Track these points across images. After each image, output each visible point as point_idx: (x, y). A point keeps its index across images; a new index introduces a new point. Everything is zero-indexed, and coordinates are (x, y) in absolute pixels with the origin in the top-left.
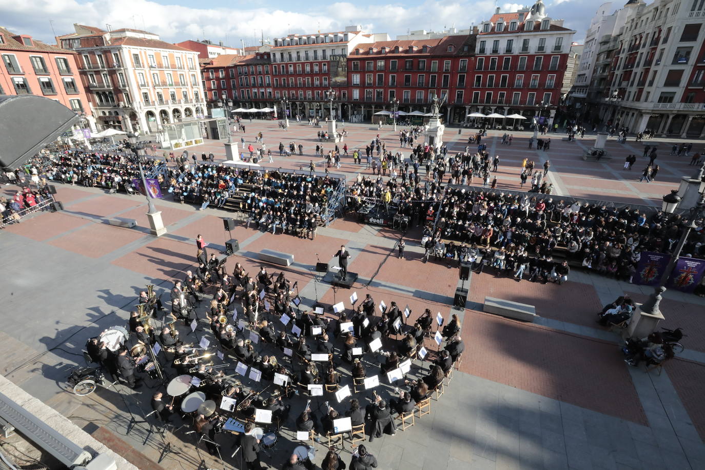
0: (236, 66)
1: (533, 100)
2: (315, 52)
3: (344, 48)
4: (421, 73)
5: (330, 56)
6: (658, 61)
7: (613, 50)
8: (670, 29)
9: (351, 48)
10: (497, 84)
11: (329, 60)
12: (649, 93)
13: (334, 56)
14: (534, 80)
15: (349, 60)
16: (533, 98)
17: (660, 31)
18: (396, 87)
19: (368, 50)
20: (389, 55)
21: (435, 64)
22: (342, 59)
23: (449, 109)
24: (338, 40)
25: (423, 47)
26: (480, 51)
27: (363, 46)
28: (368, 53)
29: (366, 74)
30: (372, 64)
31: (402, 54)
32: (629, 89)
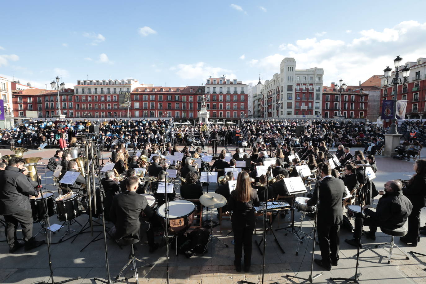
0: (43, 96)
1: (236, 115)
2: (109, 89)
3: (129, 88)
4: (177, 102)
5: (119, 92)
6: (281, 99)
7: (260, 99)
8: (282, 87)
9: (133, 89)
10: (218, 108)
11: (118, 94)
12: (282, 112)
13: (121, 92)
14: (235, 106)
15: (132, 94)
16: (236, 114)
17: (279, 88)
18: (163, 110)
19: (144, 90)
20: (157, 92)
21: (184, 98)
22: (127, 94)
23: (194, 121)
24: (124, 84)
25: (177, 89)
26: (207, 92)
27: (141, 88)
28: (144, 91)
29: (144, 103)
30: (147, 97)
31: (165, 92)
32: (273, 112)
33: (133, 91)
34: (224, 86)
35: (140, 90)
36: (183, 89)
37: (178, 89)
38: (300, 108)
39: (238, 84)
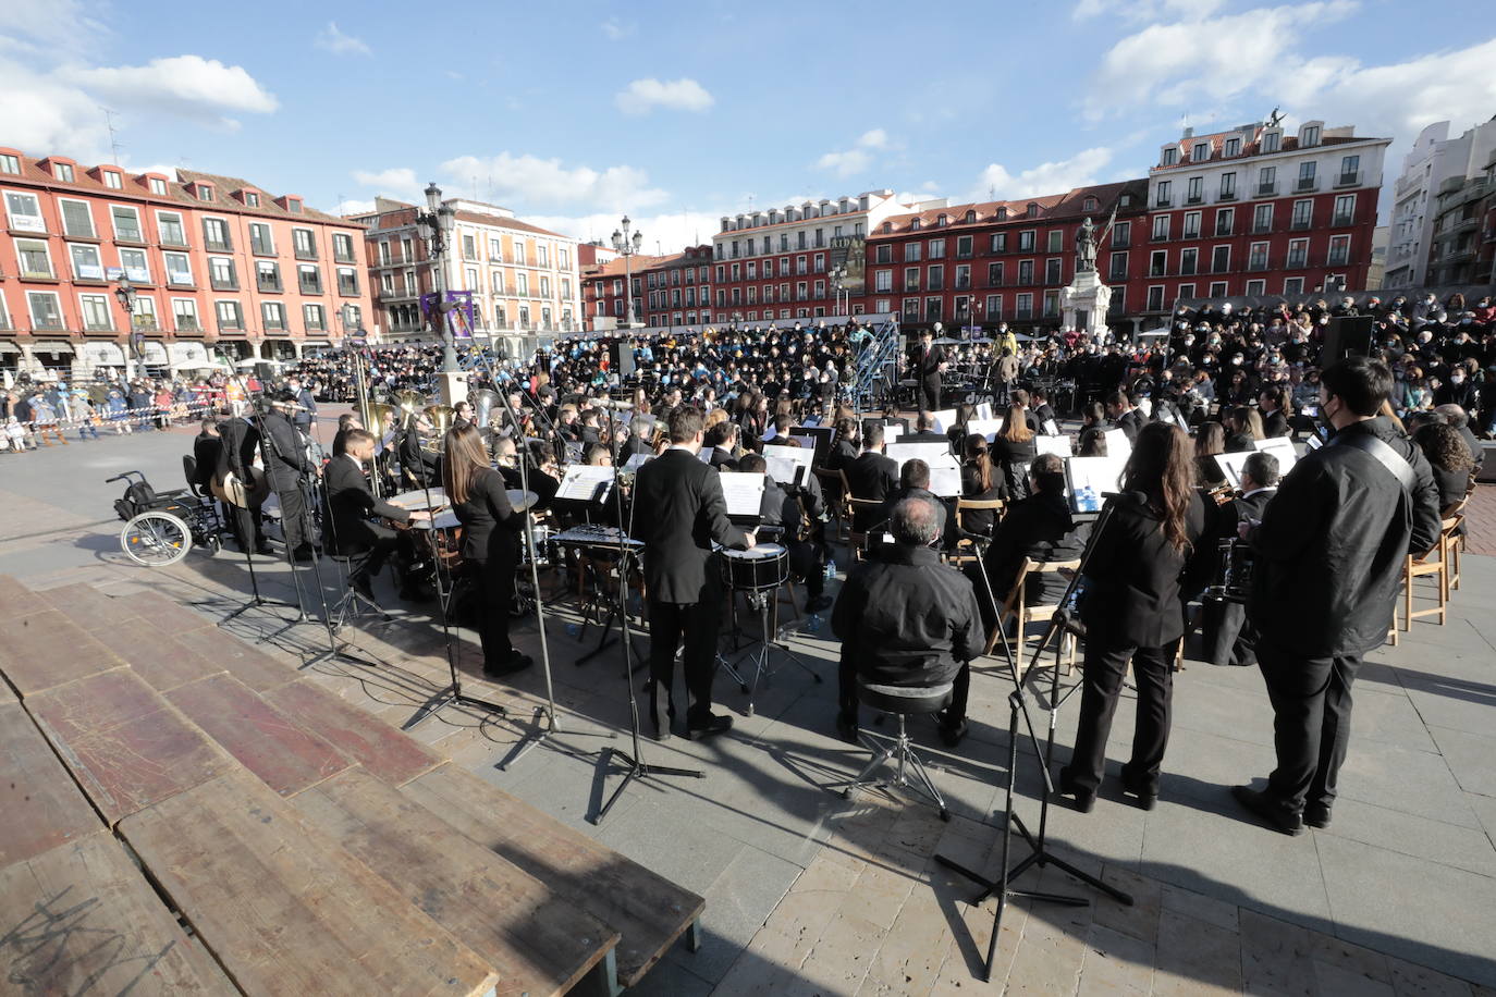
0: (645, 273)
1: (1297, 294)
2: (802, 235)
3: (861, 223)
4: (1027, 256)
5: (832, 240)
7: (1481, 199)
9: (873, 223)
10: (1204, 267)
11: (828, 247)
13: (839, 239)
14: (1297, 249)
15: (870, 244)
18: (970, 290)
19: (910, 223)
20: (953, 227)
21: (1056, 239)
22: (855, 243)
24: (849, 211)
25: (1028, 206)
26: (1159, 204)
27: (898, 219)
28: (909, 229)
29: (906, 270)
30: (918, 247)
31: (983, 225)
33: (873, 233)
34: (1246, 164)
35: (895, 227)
36: (1054, 204)
37: (1032, 205)
39: (1328, 141)
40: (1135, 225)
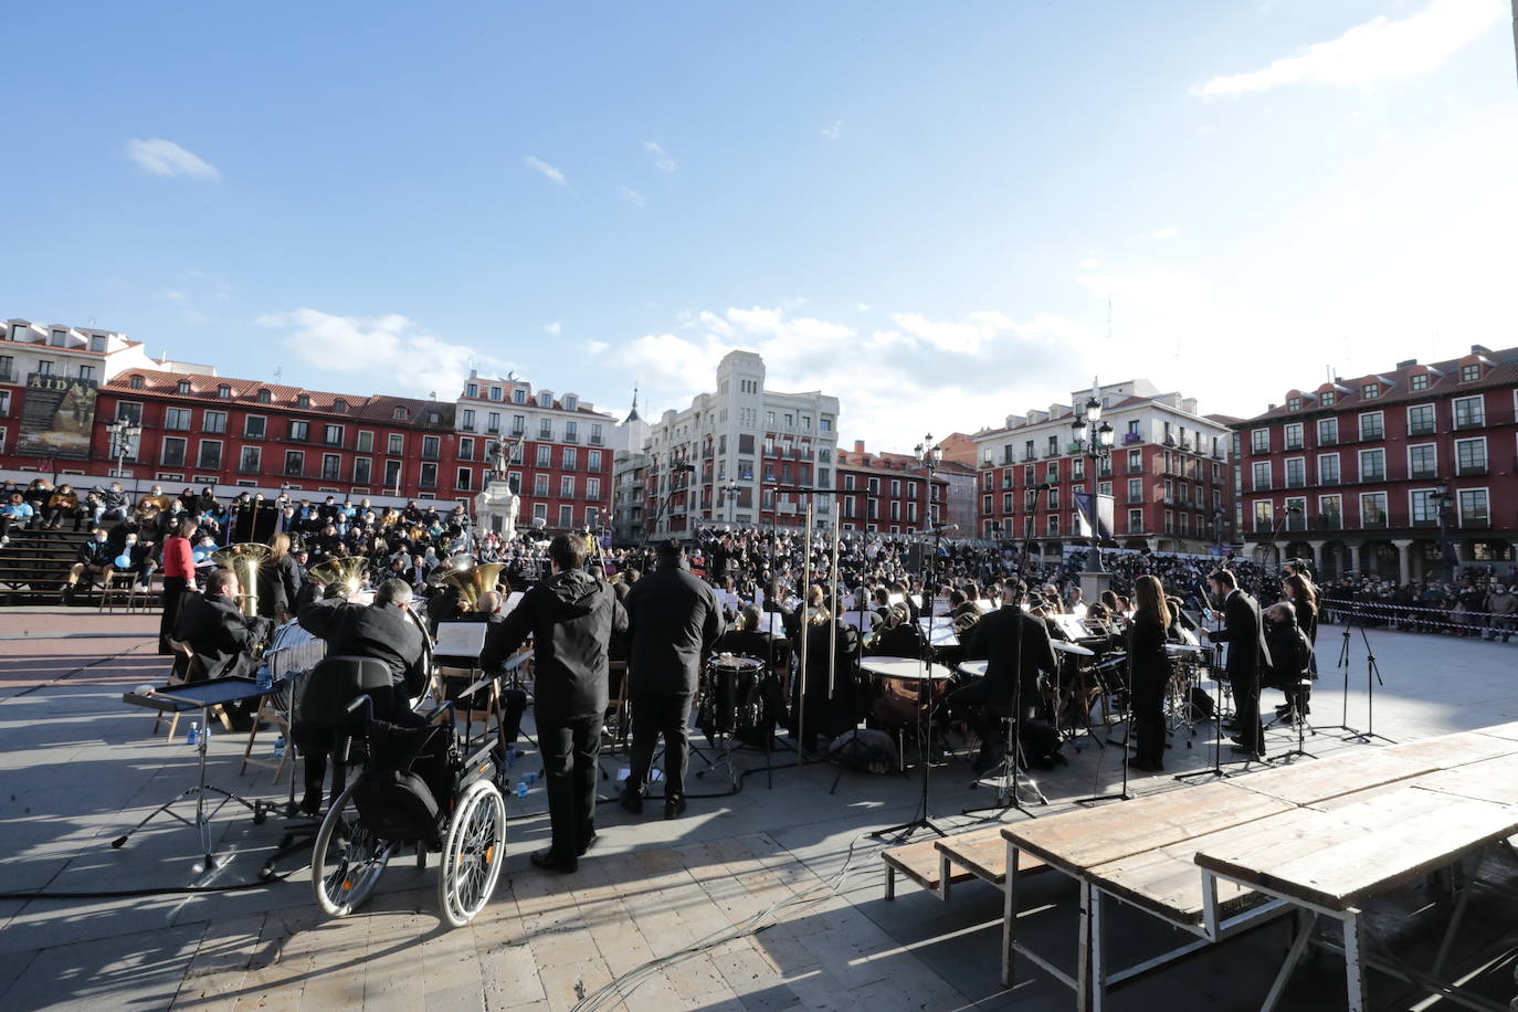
1: (568, 518)
3: (89, 367)
4: (333, 450)
5: (31, 376)
6: (719, 476)
7: (641, 469)
8: (723, 438)
9: (113, 370)
11: (23, 383)
12: (721, 516)
13: (44, 378)
14: (567, 485)
15: (105, 395)
16: (568, 515)
17: (711, 441)
18: (260, 475)
19: (174, 384)
20: (238, 402)
21: (366, 439)
22: (78, 390)
24: (67, 345)
25: (336, 401)
26: (465, 428)
27: (154, 375)
28: (175, 390)
29: (165, 437)
30: (186, 415)
31: (277, 407)
32: (690, 514)
33: (111, 383)
34: (531, 412)
35: (149, 383)
36: (361, 404)
37: (340, 401)
38: (774, 506)
39: (581, 410)
40: (444, 441)
